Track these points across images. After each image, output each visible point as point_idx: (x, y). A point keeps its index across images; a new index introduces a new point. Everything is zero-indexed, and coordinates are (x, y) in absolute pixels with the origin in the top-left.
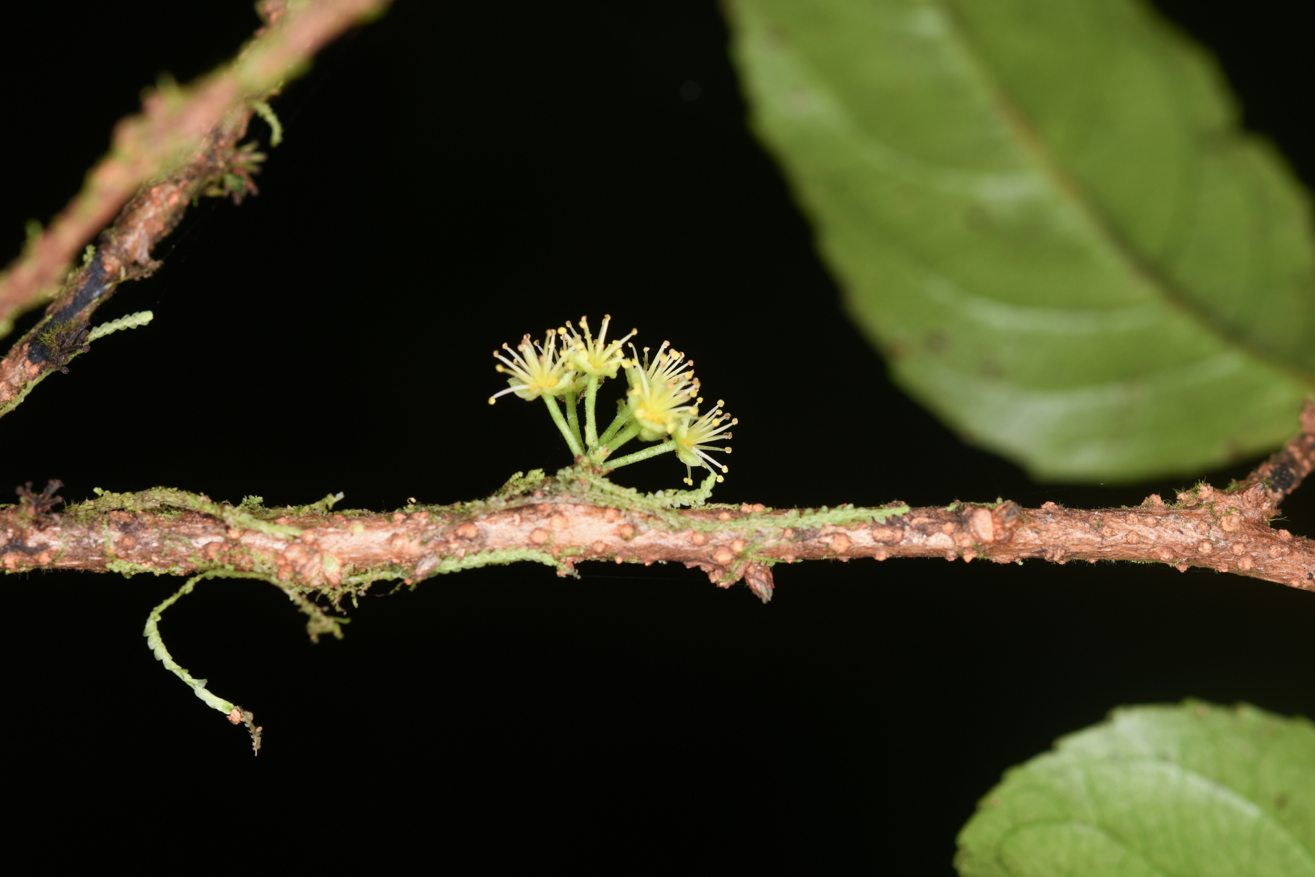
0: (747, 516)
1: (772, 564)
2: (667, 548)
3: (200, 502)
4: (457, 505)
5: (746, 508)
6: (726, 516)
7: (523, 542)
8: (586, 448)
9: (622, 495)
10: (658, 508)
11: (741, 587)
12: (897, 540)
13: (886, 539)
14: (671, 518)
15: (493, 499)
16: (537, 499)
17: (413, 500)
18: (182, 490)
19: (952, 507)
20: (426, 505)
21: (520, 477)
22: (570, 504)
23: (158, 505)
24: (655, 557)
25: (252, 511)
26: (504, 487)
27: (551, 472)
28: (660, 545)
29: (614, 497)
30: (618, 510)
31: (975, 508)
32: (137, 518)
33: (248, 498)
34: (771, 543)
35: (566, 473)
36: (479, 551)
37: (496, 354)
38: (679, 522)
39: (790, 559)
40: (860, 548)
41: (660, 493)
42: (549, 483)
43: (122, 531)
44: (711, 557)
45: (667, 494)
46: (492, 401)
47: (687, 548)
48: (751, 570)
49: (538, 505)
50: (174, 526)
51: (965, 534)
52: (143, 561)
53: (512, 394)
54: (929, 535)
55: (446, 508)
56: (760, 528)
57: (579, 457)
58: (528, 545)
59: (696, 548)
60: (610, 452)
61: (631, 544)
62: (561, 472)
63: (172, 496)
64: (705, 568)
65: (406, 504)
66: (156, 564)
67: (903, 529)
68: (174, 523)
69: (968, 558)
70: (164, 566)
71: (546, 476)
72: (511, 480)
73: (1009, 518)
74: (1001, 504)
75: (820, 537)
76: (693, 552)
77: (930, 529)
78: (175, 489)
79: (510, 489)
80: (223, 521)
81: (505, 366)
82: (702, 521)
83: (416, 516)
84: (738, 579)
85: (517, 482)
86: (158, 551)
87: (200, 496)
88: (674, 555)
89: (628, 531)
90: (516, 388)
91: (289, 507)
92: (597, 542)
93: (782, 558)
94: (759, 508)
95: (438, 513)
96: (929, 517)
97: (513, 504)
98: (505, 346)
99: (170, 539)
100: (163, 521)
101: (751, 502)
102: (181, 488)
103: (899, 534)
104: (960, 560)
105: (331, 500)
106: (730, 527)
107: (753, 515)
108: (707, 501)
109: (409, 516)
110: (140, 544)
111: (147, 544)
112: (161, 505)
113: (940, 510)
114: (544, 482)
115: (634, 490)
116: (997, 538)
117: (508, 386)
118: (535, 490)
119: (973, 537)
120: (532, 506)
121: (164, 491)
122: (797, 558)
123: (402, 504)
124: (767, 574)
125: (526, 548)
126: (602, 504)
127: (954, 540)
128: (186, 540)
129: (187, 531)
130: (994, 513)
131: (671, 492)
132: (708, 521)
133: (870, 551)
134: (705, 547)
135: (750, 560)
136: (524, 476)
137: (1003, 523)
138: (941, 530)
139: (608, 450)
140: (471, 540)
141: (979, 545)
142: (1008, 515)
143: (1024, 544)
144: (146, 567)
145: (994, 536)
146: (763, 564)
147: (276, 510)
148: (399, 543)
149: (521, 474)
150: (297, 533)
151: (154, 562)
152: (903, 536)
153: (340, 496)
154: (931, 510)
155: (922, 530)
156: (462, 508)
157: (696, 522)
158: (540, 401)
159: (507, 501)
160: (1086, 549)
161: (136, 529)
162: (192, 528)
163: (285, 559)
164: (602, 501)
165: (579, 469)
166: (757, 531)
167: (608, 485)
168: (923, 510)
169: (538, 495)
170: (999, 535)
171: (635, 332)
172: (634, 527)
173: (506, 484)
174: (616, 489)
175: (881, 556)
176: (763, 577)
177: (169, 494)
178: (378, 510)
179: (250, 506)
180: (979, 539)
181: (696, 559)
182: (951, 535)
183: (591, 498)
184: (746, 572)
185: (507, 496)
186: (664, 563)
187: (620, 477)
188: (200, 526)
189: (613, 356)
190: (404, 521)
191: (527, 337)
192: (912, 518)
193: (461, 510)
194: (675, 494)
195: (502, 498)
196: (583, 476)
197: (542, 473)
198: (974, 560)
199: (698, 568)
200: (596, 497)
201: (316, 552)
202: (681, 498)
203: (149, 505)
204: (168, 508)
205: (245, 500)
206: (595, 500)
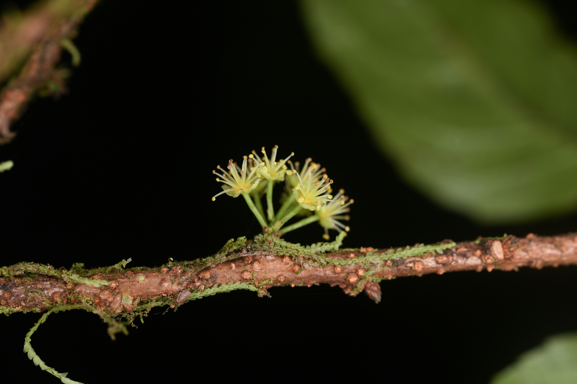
0: (364, 254)
1: (379, 280)
2: (321, 276)
3: (47, 269)
4: (198, 260)
5: (363, 250)
6: (352, 255)
7: (237, 279)
8: (268, 222)
9: (293, 248)
10: (313, 254)
11: (363, 295)
12: (450, 262)
13: (444, 262)
14: (321, 259)
15: (218, 256)
16: (244, 254)
17: (172, 259)
18: (37, 263)
19: (477, 242)
20: (180, 262)
21: (232, 242)
22: (263, 255)
23: (23, 273)
24: (314, 282)
25: (78, 272)
26: (223, 248)
27: (250, 238)
28: (316, 275)
29: (288, 249)
30: (291, 257)
31: (493, 241)
32: (11, 281)
33: (75, 265)
34: (379, 269)
35: (260, 237)
36: (212, 286)
37: (214, 172)
38: (325, 261)
39: (390, 277)
40: (429, 268)
41: (313, 245)
42: (250, 244)
43: (3, 289)
44: (346, 280)
45: (318, 245)
46: (214, 199)
47: (332, 275)
48: (369, 285)
49: (245, 257)
50: (33, 284)
51: (488, 256)
52: (17, 306)
53: (225, 194)
54: (467, 258)
55: (191, 262)
56: (372, 261)
57: (265, 228)
58: (240, 280)
59: (337, 275)
60: (283, 224)
61: (300, 275)
62: (257, 237)
63: (31, 267)
64: (342, 286)
65: (168, 262)
66: (23, 307)
67: (452, 255)
68: (33, 282)
69: (490, 269)
70: (28, 307)
71: (247, 240)
72: (227, 244)
73: (513, 245)
74: (506, 238)
75: (407, 263)
76: (335, 277)
77: (468, 254)
78: (32, 263)
79: (228, 249)
80: (62, 279)
81: (221, 179)
82: (339, 259)
83: (174, 268)
84: (361, 291)
85: (231, 244)
86: (25, 300)
87: (48, 265)
88: (324, 280)
89: (297, 268)
90: (226, 191)
91: (99, 268)
92: (280, 276)
93: (385, 277)
94: (370, 249)
95: (187, 266)
96: (466, 247)
97: (231, 258)
98: (218, 167)
99: (32, 292)
100: (27, 281)
101: (366, 246)
102: (36, 262)
103: (451, 258)
104: (485, 270)
105: (124, 263)
106: (356, 262)
107: (368, 254)
108: (340, 247)
109: (170, 269)
110: (14, 296)
111: (18, 296)
112: (25, 273)
113: (472, 243)
114: (247, 244)
115: (298, 244)
116: (507, 257)
117: (223, 190)
118: (242, 249)
119: (493, 257)
120: (242, 259)
121: (26, 264)
122: (393, 276)
123: (166, 262)
124: (377, 287)
125: (239, 282)
126: (282, 254)
127: (482, 261)
128: (40, 292)
129: (41, 287)
130: (503, 243)
131: (319, 244)
132: (342, 259)
133: (435, 269)
134: (342, 274)
135: (367, 279)
136: (235, 241)
137: (510, 248)
138: (474, 255)
139: (282, 223)
140: (207, 280)
141: (496, 262)
142: (512, 243)
143: (520, 259)
144: (18, 309)
145: (504, 256)
146: (374, 281)
147: (92, 271)
148: (166, 285)
149: (233, 240)
150: (106, 283)
151: (23, 306)
152: (453, 259)
153: (130, 260)
154: (466, 243)
155: (464, 256)
156: (201, 262)
157: (336, 261)
158: (241, 197)
159: (227, 256)
160: (553, 259)
161: (11, 288)
162: (44, 284)
163: (100, 298)
164: (281, 252)
165: (266, 235)
166: (371, 263)
167: (284, 243)
168: (462, 244)
169: (245, 251)
170: (508, 255)
171: (293, 154)
172: (300, 266)
173: (225, 246)
174: (289, 245)
175: (442, 272)
176: (376, 289)
177: (29, 266)
178: (152, 266)
179: (77, 269)
180: (496, 259)
181: (337, 281)
182: (480, 257)
183: (275, 251)
184: (366, 287)
185: (226, 252)
186: (318, 284)
187: (290, 237)
188: (49, 283)
189: (281, 169)
190: (168, 272)
191: (231, 161)
192: (457, 249)
193: (200, 263)
194: (322, 245)
195: (223, 254)
196: (270, 238)
197: (245, 238)
198: (493, 271)
199: (337, 286)
200: (278, 250)
201: (118, 293)
202: (326, 247)
203: (18, 273)
204: (28, 274)
205: (74, 266)
206: (277, 252)
